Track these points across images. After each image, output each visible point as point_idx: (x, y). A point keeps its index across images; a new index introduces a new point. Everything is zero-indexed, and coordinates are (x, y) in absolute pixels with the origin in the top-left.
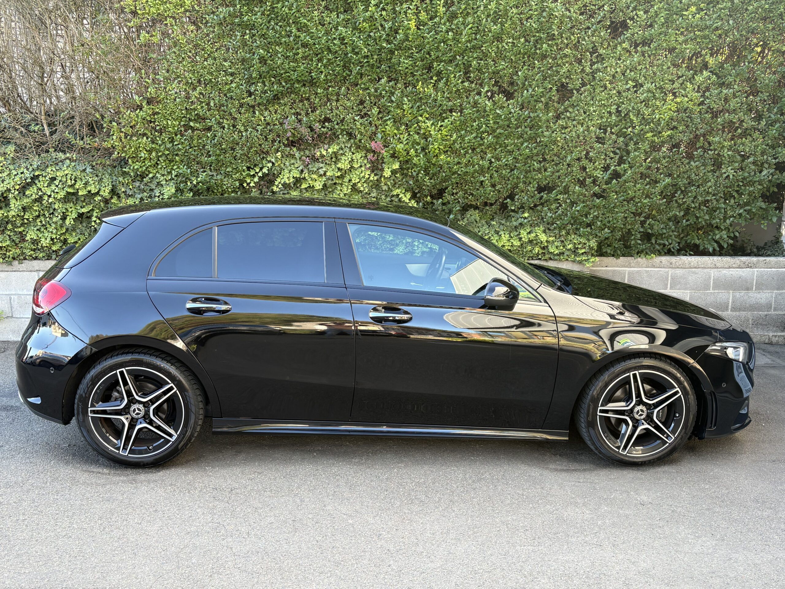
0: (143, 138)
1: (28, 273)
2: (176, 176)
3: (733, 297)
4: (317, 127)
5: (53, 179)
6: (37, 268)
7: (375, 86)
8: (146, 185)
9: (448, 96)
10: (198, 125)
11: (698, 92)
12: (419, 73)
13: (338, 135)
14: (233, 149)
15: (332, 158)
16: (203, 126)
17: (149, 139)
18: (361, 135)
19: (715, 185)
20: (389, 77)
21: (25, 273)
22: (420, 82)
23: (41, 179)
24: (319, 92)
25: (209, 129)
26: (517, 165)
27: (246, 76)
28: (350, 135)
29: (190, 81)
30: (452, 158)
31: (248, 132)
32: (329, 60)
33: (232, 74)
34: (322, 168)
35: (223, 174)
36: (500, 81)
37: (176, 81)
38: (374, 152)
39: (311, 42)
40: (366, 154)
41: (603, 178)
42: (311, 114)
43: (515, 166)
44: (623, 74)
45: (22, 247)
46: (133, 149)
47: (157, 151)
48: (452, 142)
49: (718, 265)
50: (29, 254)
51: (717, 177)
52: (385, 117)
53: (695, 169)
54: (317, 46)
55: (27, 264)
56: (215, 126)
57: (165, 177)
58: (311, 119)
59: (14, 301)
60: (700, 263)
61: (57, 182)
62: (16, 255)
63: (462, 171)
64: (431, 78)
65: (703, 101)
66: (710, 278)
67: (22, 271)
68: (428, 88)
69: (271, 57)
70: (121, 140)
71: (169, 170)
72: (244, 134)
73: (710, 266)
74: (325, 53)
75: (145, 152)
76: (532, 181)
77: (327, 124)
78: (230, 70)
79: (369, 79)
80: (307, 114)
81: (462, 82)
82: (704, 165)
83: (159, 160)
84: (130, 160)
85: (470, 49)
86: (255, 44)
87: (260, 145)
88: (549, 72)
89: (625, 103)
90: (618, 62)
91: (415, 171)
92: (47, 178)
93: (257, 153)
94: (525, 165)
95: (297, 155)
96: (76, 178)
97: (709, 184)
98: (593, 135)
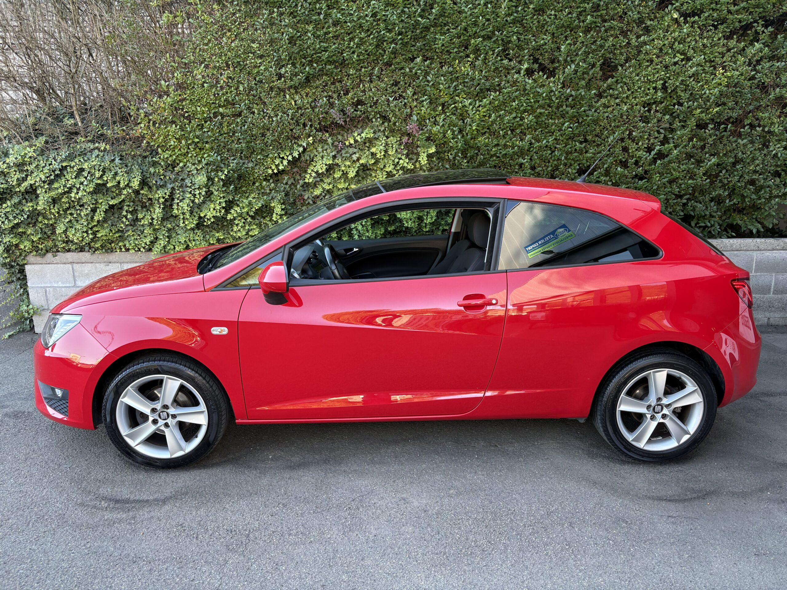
0: (171, 126)
1: (62, 265)
2: (206, 164)
3: (776, 279)
4: (350, 110)
5: (82, 170)
6: (71, 260)
7: (410, 66)
8: (177, 174)
9: (486, 75)
10: (228, 111)
11: (749, 65)
12: (456, 50)
13: (372, 119)
14: (263, 135)
15: (365, 143)
16: (233, 112)
17: (178, 127)
18: (395, 118)
19: (763, 163)
20: (424, 56)
21: (59, 266)
22: (457, 61)
23: (69, 170)
24: (351, 73)
25: (240, 115)
26: (558, 146)
27: (275, 59)
28: (385, 118)
29: (218, 65)
30: (490, 140)
31: (279, 117)
32: (361, 39)
33: (261, 57)
34: (355, 153)
35: (255, 162)
36: (541, 58)
37: (203, 65)
38: (409, 135)
39: (343, 19)
40: (400, 137)
41: (646, 159)
42: (343, 97)
43: (556, 148)
44: (671, 48)
45: (54, 239)
46: (162, 138)
47: (187, 139)
48: (490, 123)
49: (761, 247)
50: (62, 246)
51: (765, 154)
52: (421, 97)
53: (742, 147)
54: (349, 24)
55: (61, 256)
56: (245, 111)
57: (196, 166)
58: (344, 102)
59: (49, 294)
60: (742, 246)
61: (85, 174)
62: (48, 248)
63: (500, 153)
64: (468, 56)
65: (754, 75)
66: (752, 260)
67: (56, 263)
68: (465, 67)
69: (300, 36)
70: (149, 128)
71: (199, 159)
72: (274, 119)
73: (752, 248)
74: (358, 31)
75: (175, 140)
76: (573, 162)
77: (359, 107)
78: (258, 52)
79: (403, 59)
80: (339, 97)
81: (502, 60)
82: (752, 142)
83: (189, 149)
84: (159, 150)
85: (510, 23)
86: (283, 23)
87: (292, 130)
88: (593, 46)
89: (672, 78)
90: (666, 34)
91: (451, 154)
92: (75, 168)
93: (289, 139)
94: (566, 146)
95: (330, 141)
96: (104, 168)
97: (757, 162)
98: (637, 114)
